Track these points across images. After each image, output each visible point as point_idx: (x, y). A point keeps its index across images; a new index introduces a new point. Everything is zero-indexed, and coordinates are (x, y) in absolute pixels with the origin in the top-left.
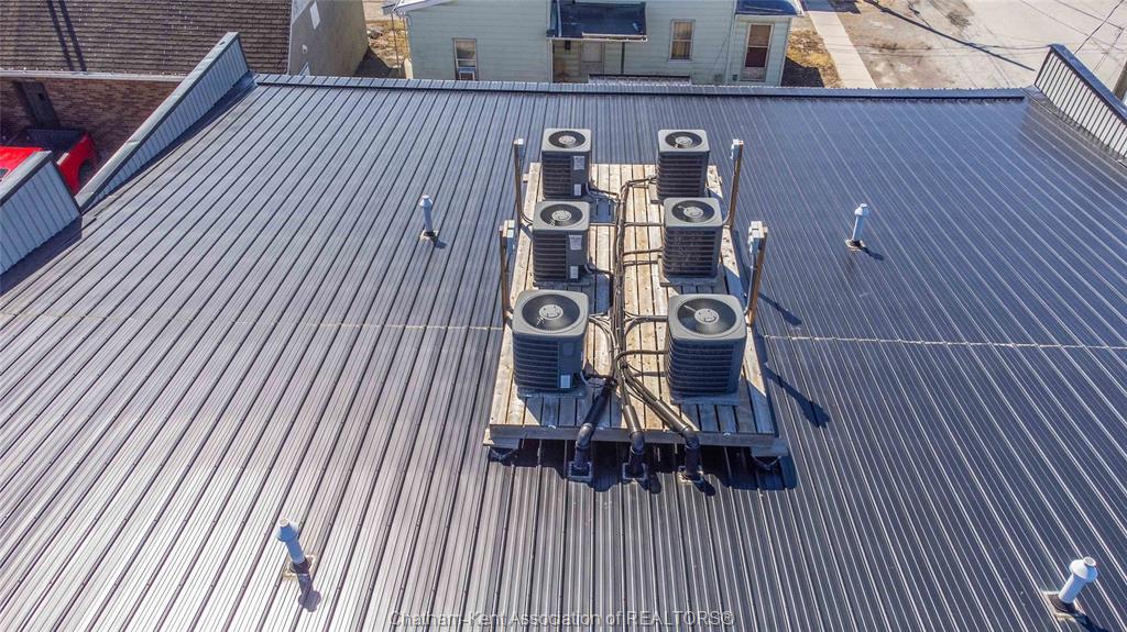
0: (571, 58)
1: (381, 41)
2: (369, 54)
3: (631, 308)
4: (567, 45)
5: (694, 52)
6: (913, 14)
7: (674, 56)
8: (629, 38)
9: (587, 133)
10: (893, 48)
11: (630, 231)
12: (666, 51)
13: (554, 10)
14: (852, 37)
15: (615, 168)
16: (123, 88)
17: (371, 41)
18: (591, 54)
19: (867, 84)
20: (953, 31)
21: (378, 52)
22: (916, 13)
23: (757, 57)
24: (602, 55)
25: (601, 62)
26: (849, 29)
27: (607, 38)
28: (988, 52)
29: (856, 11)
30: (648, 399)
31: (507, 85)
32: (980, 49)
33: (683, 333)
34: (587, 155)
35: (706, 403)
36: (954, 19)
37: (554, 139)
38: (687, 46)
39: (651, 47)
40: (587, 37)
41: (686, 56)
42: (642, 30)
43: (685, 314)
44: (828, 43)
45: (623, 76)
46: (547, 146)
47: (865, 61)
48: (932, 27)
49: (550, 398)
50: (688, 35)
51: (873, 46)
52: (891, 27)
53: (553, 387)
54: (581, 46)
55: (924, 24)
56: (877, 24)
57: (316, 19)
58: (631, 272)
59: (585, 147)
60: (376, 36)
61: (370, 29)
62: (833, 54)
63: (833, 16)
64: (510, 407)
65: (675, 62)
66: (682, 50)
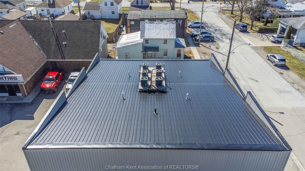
0: (146, 56)
1: (110, 53)
2: (108, 56)
3: (153, 80)
4: (145, 54)
5: (168, 54)
6: (210, 47)
7: (164, 55)
8: (156, 53)
9: (148, 64)
10: (205, 53)
11: (153, 74)
12: (163, 54)
13: (143, 48)
14: (198, 51)
15: (151, 68)
16: (69, 62)
17: (109, 53)
18: (150, 55)
19: (199, 58)
20: (216, 50)
21: (110, 55)
23: (179, 55)
24: (152, 55)
25: (151, 56)
26: (197, 50)
27: (152, 52)
29: (199, 47)
30: (154, 87)
31: (137, 60)
32: (221, 53)
33: (157, 80)
34: (148, 66)
35: (159, 87)
36: (217, 48)
37: (144, 64)
38: (167, 53)
39: (160, 53)
40: (149, 52)
41: (166, 55)
42: (158, 51)
43: (157, 78)
44: (193, 52)
45: (155, 58)
46: (143, 65)
47: (200, 55)
48: (213, 50)
49: (145, 87)
50: (167, 51)
51: (202, 53)
52: (206, 50)
53: (145, 86)
54: (148, 54)
55: (211, 49)
56: (203, 49)
57: (101, 50)
58: (153, 78)
59: (148, 65)
60: (109, 52)
61: (108, 51)
62: (194, 55)
63: (195, 48)
64: (140, 87)
65: (165, 56)
66: (166, 54)
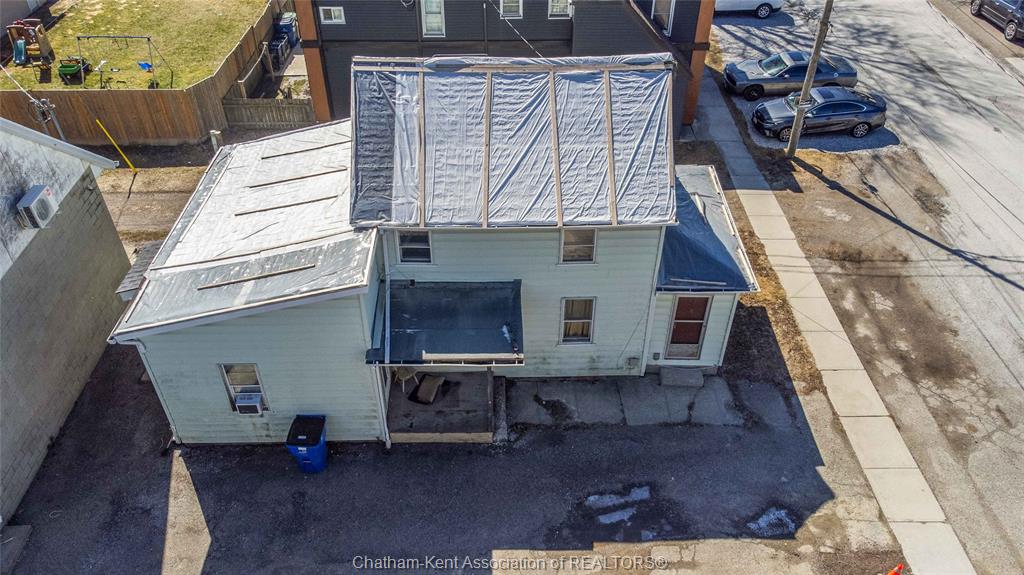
6: (869, 192)
10: (857, 260)
12: (556, 334)
14: (801, 240)
20: (929, 224)
22: (873, 189)
26: (793, 223)
28: (984, 268)
29: (798, 189)
32: (973, 261)
36: (924, 200)
38: (587, 327)
40: (430, 360)
44: (771, 253)
48: (900, 218)
51: (831, 257)
52: (847, 219)
55: (887, 211)
56: (829, 212)
66: (579, 330)
